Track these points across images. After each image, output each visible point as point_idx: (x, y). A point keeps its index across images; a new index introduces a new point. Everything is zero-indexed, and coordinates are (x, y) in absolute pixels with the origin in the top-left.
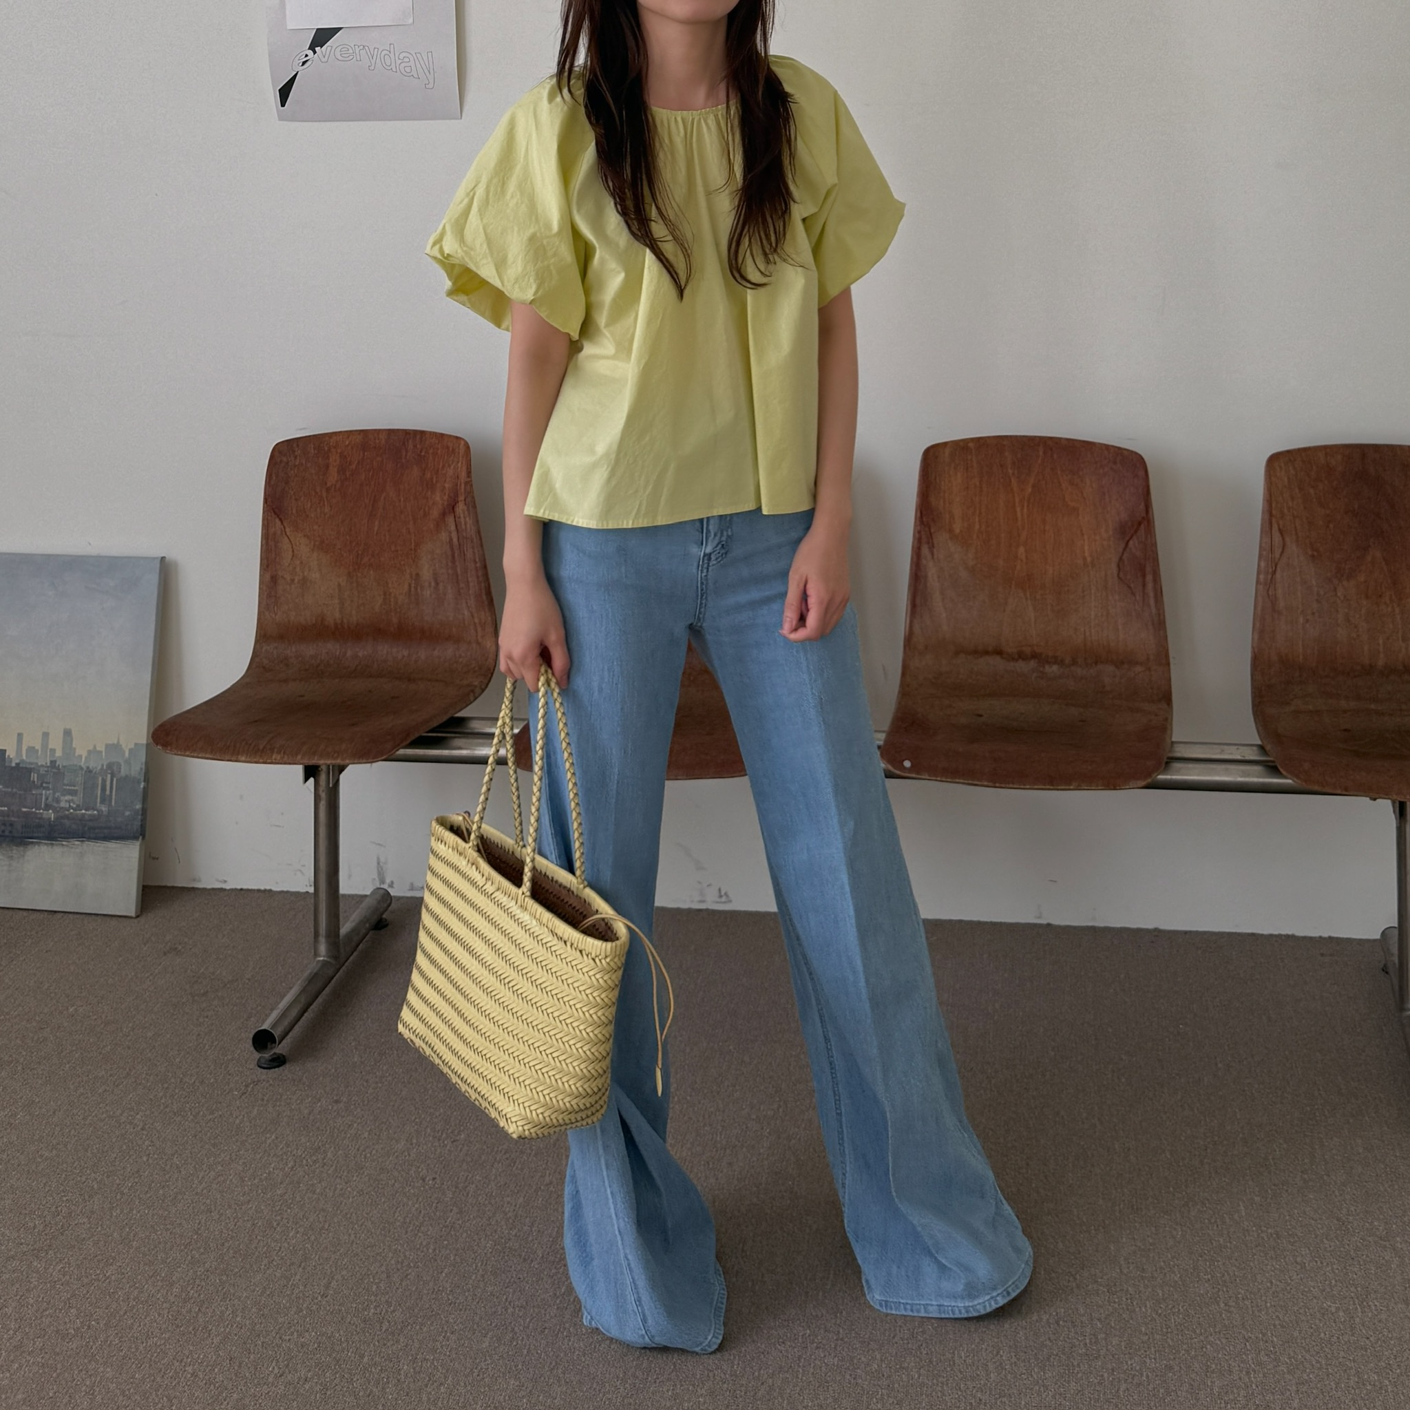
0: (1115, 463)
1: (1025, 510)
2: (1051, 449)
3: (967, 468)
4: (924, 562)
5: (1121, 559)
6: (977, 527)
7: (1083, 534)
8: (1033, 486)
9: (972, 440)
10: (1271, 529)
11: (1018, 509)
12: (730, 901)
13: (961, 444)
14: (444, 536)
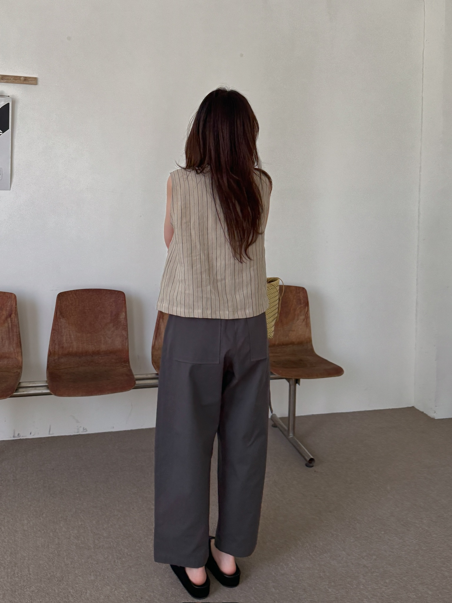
4: (160, 324)
12: (86, 431)
14: (6, 325)
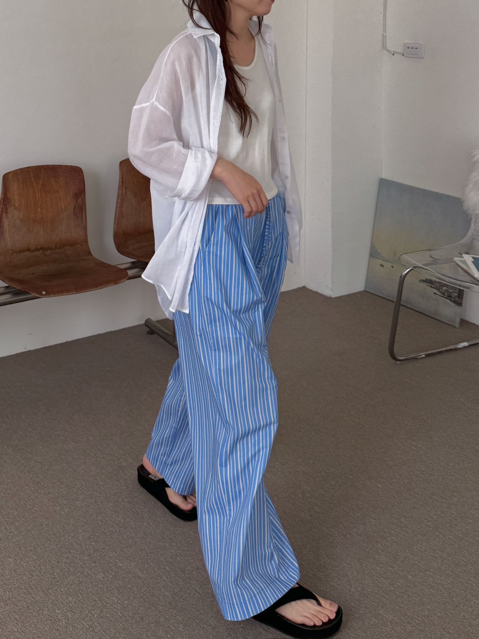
0: (71, 171)
1: (39, 194)
2: (46, 170)
3: (18, 181)
4: (3, 220)
5: (75, 207)
6: (23, 202)
7: (61, 200)
8: (42, 185)
9: (19, 170)
10: (122, 187)
11: (37, 194)
13: (15, 172)
